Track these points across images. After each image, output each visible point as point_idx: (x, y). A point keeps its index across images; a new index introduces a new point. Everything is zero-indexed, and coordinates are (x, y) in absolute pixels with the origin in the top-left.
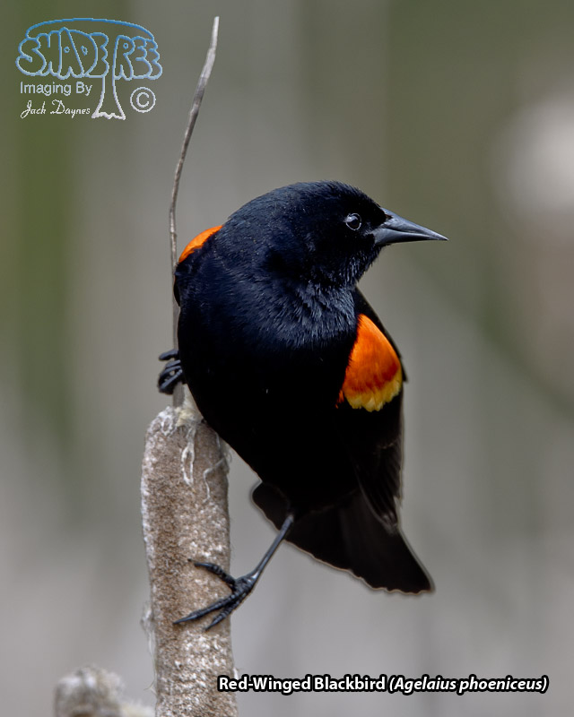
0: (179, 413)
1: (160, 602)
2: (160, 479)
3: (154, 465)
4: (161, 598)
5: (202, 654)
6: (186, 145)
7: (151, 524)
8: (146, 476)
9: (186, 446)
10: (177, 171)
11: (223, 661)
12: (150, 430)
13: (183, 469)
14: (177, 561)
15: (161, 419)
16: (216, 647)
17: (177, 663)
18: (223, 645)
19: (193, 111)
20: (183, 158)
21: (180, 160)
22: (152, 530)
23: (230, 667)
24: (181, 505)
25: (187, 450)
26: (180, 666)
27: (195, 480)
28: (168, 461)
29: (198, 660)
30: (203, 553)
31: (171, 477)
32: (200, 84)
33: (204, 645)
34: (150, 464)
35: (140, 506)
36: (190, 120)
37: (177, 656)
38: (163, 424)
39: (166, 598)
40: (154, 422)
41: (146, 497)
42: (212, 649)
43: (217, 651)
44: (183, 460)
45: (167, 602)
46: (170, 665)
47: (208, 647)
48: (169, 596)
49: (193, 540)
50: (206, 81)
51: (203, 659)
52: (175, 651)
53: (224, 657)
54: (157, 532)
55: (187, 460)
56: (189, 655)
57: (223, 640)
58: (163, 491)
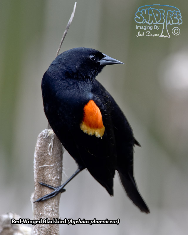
0: (49, 131)
1: (37, 193)
2: (41, 153)
3: (40, 148)
4: (37, 192)
5: (49, 212)
6: (62, 43)
7: (36, 167)
8: (36, 151)
9: (50, 142)
10: (57, 52)
11: (56, 214)
12: (39, 136)
13: (49, 150)
14: (44, 180)
15: (43, 133)
16: (54, 210)
17: (41, 214)
18: (56, 209)
19: (65, 32)
20: (60, 47)
21: (59, 48)
22: (37, 169)
23: (58, 216)
24: (47, 162)
25: (51, 144)
26: (42, 215)
27: (52, 154)
28: (44, 147)
29: (47, 213)
30: (52, 178)
31: (45, 152)
32: (68, 24)
33: (50, 209)
34: (38, 147)
35: (33, 161)
36: (64, 35)
37: (41, 211)
38: (43, 134)
39: (39, 192)
40: (41, 134)
41: (36, 158)
42: (53, 210)
43: (54, 211)
44: (49, 147)
45: (39, 193)
46: (38, 214)
47: (51, 209)
48: (40, 191)
49: (50, 174)
50: (70, 23)
51: (49, 213)
52: (40, 209)
53: (56, 213)
54: (38, 170)
55: (50, 147)
56: (45, 211)
57: (57, 207)
58: (41, 157)
